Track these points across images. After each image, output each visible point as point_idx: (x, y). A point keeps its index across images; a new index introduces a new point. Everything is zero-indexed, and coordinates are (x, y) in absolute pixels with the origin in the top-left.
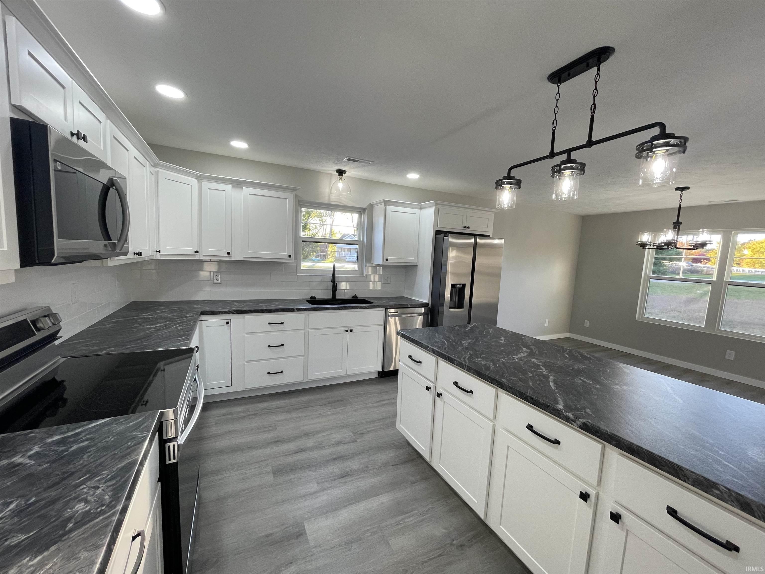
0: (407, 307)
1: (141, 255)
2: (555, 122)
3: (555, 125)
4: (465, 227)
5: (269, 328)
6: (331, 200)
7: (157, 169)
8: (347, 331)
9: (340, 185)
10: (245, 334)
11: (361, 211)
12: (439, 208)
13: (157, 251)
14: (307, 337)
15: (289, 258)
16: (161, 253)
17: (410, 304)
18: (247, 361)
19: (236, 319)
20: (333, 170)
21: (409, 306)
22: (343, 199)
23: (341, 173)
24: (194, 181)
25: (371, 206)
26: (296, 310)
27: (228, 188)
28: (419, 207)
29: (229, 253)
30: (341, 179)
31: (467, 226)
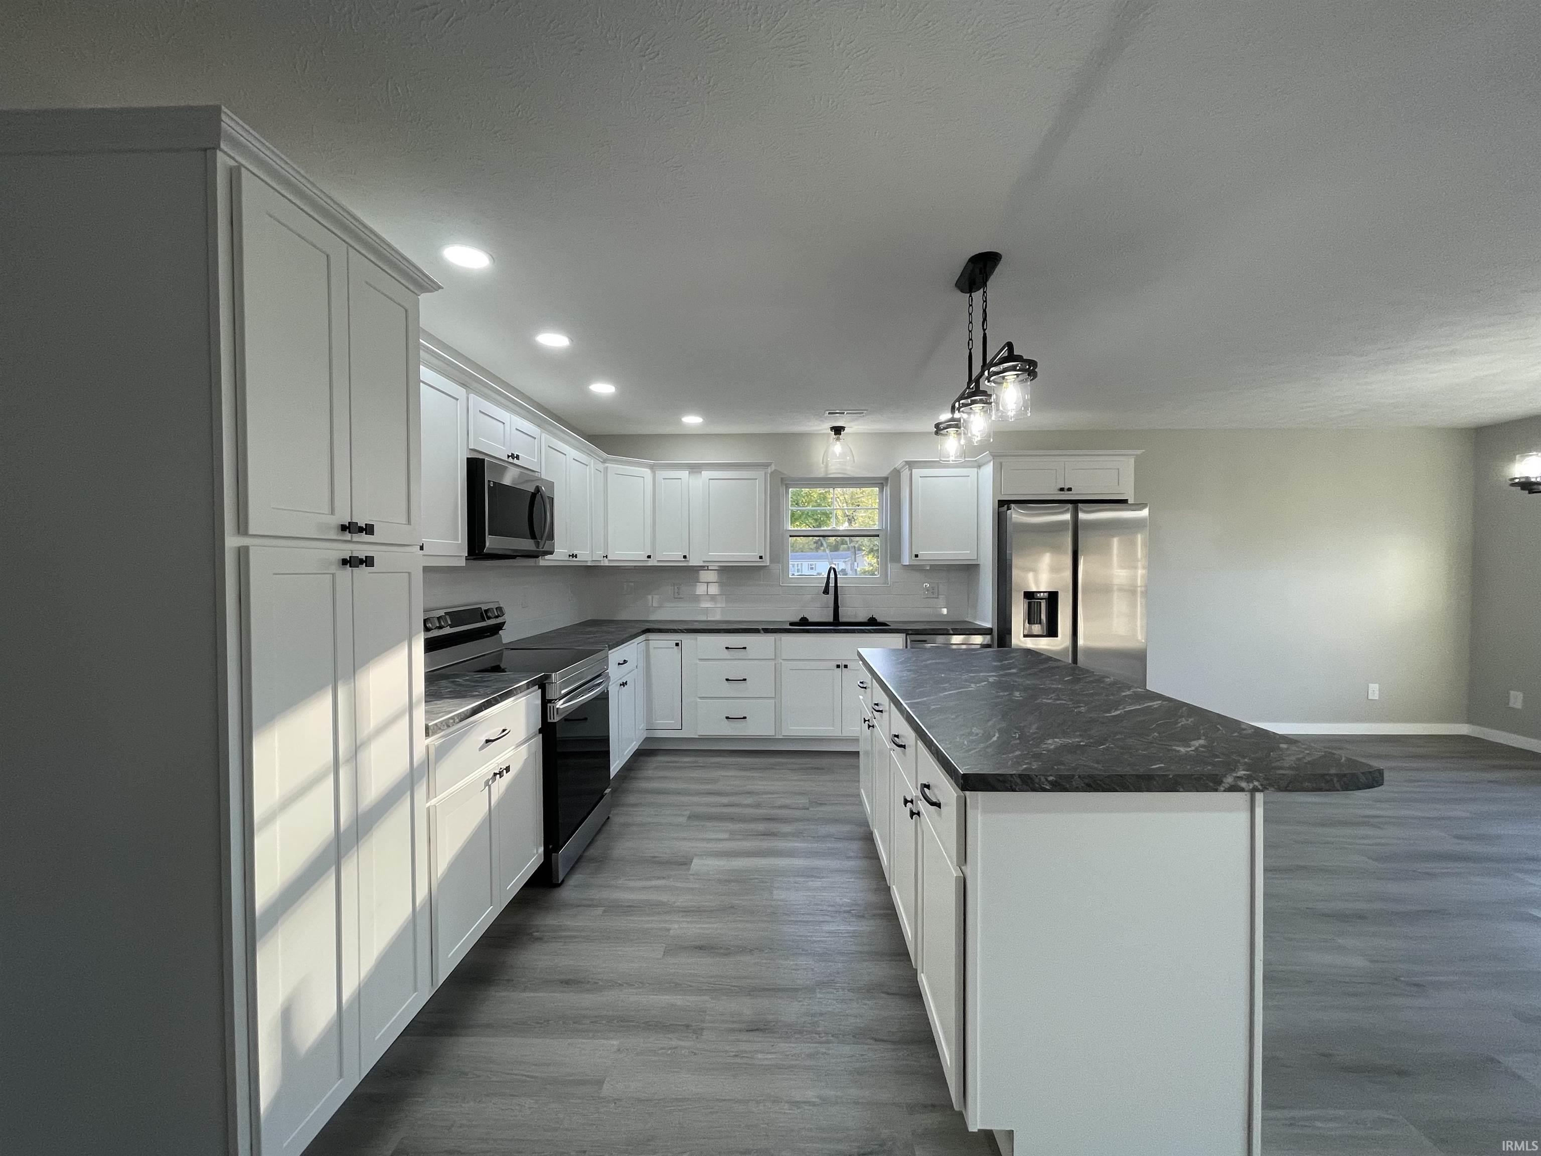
0: (945, 632)
1: (576, 558)
2: (971, 342)
3: (970, 347)
4: (1062, 489)
5: (727, 654)
6: (829, 472)
7: (607, 465)
8: (838, 666)
9: (837, 448)
10: (698, 662)
11: (881, 483)
12: (1001, 464)
13: (604, 557)
14: (777, 670)
15: (760, 560)
16: (609, 558)
17: (952, 629)
18: (700, 698)
19: (687, 640)
20: (826, 429)
21: (952, 632)
22: (848, 468)
23: (838, 430)
24: (647, 472)
25: (897, 473)
26: (762, 631)
27: (684, 474)
28: (976, 464)
29: (685, 557)
30: (838, 439)
31: (1067, 487)
